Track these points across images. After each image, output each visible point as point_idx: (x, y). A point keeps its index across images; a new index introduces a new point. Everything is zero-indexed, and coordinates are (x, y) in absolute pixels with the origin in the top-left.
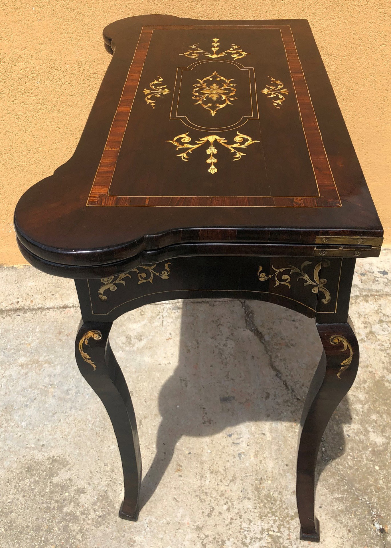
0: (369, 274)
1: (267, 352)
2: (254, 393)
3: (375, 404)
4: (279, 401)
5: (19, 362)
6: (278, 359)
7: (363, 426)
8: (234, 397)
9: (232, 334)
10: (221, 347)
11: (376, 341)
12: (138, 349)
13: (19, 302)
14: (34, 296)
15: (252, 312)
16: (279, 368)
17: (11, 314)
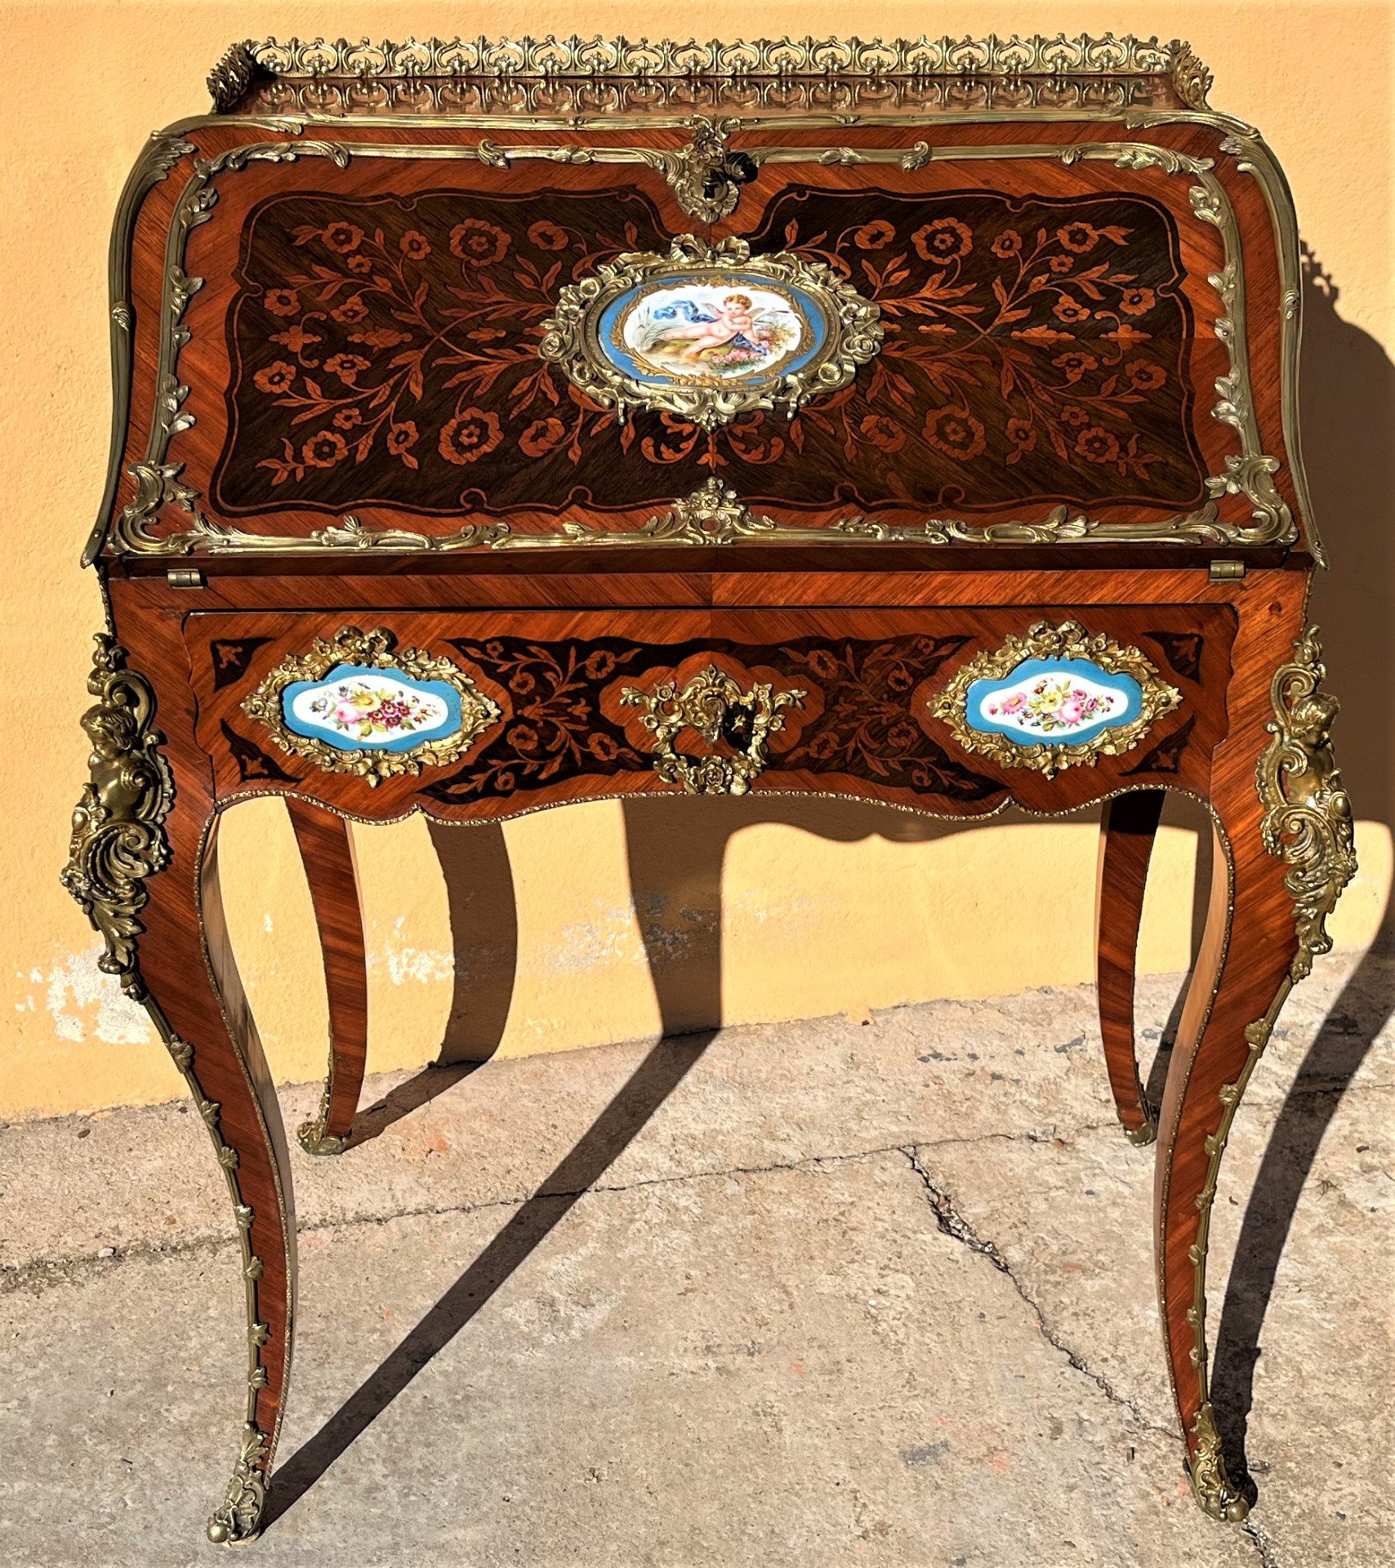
1: (1025, 1295)
2: (1008, 1424)
4: (1097, 1438)
6: (1065, 1314)
8: (945, 1445)
9: (899, 1255)
12: (585, 1333)
14: (175, 1202)
16: (1075, 1341)
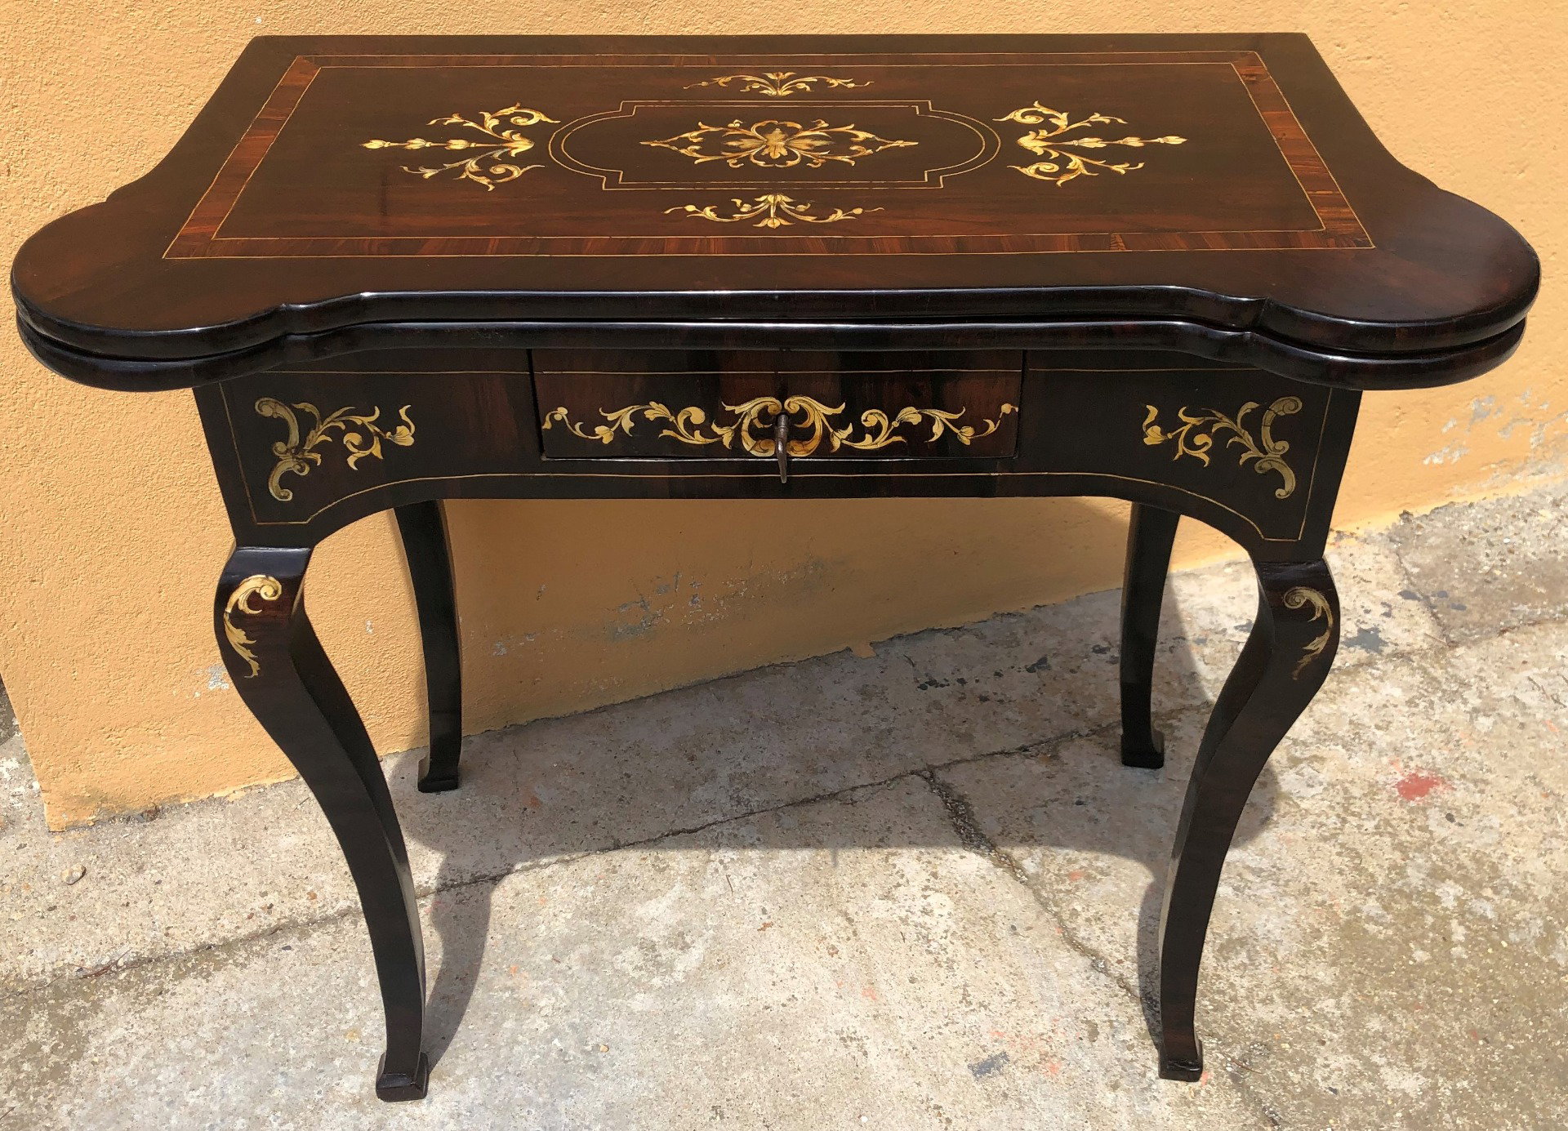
0: (1216, 638)
1: (1045, 905)
2: (1053, 1031)
3: (1364, 988)
4: (1127, 1037)
5: (343, 1093)
6: (1080, 920)
7: (1360, 1057)
8: (1004, 1055)
9: (935, 875)
10: (915, 918)
11: (1304, 817)
12: (687, 975)
13: (272, 905)
14: (313, 876)
15: (961, 799)
16: (1093, 944)
17: (262, 948)
